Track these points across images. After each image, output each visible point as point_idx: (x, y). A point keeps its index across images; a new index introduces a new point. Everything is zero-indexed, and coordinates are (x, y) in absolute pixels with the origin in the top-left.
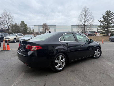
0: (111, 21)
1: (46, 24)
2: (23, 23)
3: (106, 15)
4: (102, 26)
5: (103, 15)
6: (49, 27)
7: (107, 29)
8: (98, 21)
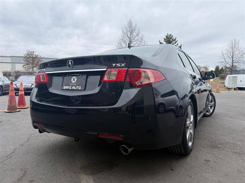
5: (160, 42)
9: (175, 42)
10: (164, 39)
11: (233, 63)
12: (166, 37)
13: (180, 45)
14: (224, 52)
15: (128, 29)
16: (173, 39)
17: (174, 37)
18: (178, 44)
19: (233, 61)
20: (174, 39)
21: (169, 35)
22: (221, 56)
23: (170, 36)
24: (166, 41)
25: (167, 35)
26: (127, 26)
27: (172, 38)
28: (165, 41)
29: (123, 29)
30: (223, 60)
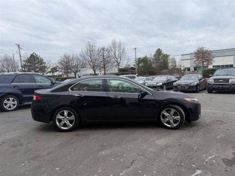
1: (204, 49)
2: (159, 52)
6: (213, 54)
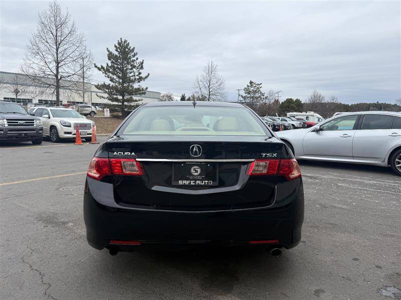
0: (132, 74)
3: (116, 53)
4: (108, 87)
5: (109, 51)
7: (123, 97)
8: (96, 67)
9: (133, 54)
10: (116, 46)
11: (209, 96)
12: (119, 44)
13: (142, 61)
14: (200, 78)
15: (53, 19)
16: (129, 49)
17: (131, 46)
18: (137, 59)
19: (210, 92)
20: (131, 49)
21: (123, 41)
22: (196, 84)
23: (125, 42)
24: (119, 50)
25: (120, 41)
26: (48, 13)
27: (129, 47)
28: (117, 50)
29: (40, 17)
30: (198, 90)
